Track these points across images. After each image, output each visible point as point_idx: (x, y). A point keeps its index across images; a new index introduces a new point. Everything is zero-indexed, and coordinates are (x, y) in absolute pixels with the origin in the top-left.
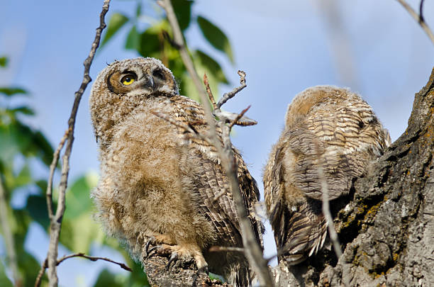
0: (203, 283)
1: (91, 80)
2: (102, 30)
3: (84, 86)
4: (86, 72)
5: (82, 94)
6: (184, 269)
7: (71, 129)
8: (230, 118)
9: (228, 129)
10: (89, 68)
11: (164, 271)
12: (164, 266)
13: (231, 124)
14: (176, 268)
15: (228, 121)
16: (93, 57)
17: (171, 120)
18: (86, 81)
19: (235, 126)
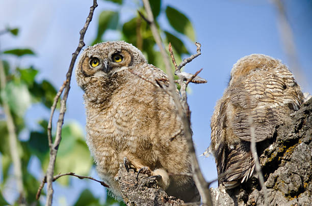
0: (162, 199)
1: (84, 45)
2: (94, 8)
3: (79, 49)
4: (81, 39)
5: (77, 55)
6: (148, 187)
7: (68, 80)
8: (187, 77)
9: (185, 85)
10: (84, 36)
11: (134, 188)
12: (133, 185)
13: (188, 81)
14: (142, 186)
15: (185, 79)
16: (87, 28)
17: (143, 77)
18: (81, 45)
19: (190, 83)
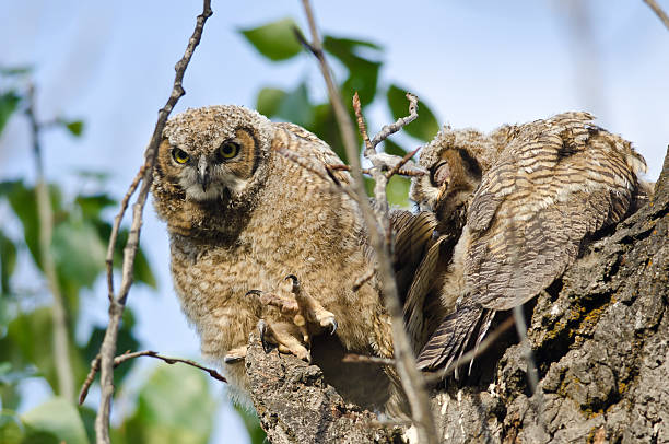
0: (333, 408)
1: (183, 93)
2: (206, 19)
3: (173, 102)
4: (176, 81)
5: (169, 113)
6: (306, 385)
7: (149, 164)
8: (388, 164)
9: (384, 179)
10: (183, 75)
11: (276, 386)
12: (276, 379)
13: (390, 172)
14: (294, 383)
15: (385, 168)
16: (189, 59)
18: (177, 93)
19: (395, 175)
